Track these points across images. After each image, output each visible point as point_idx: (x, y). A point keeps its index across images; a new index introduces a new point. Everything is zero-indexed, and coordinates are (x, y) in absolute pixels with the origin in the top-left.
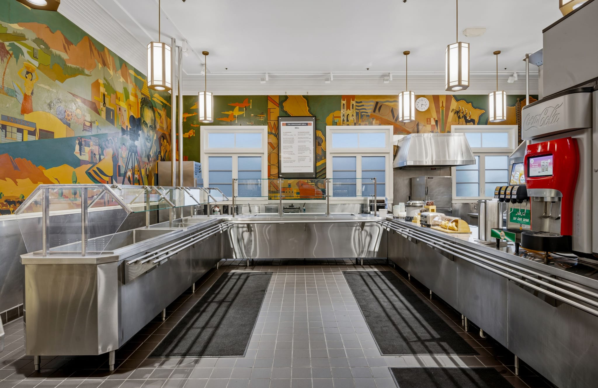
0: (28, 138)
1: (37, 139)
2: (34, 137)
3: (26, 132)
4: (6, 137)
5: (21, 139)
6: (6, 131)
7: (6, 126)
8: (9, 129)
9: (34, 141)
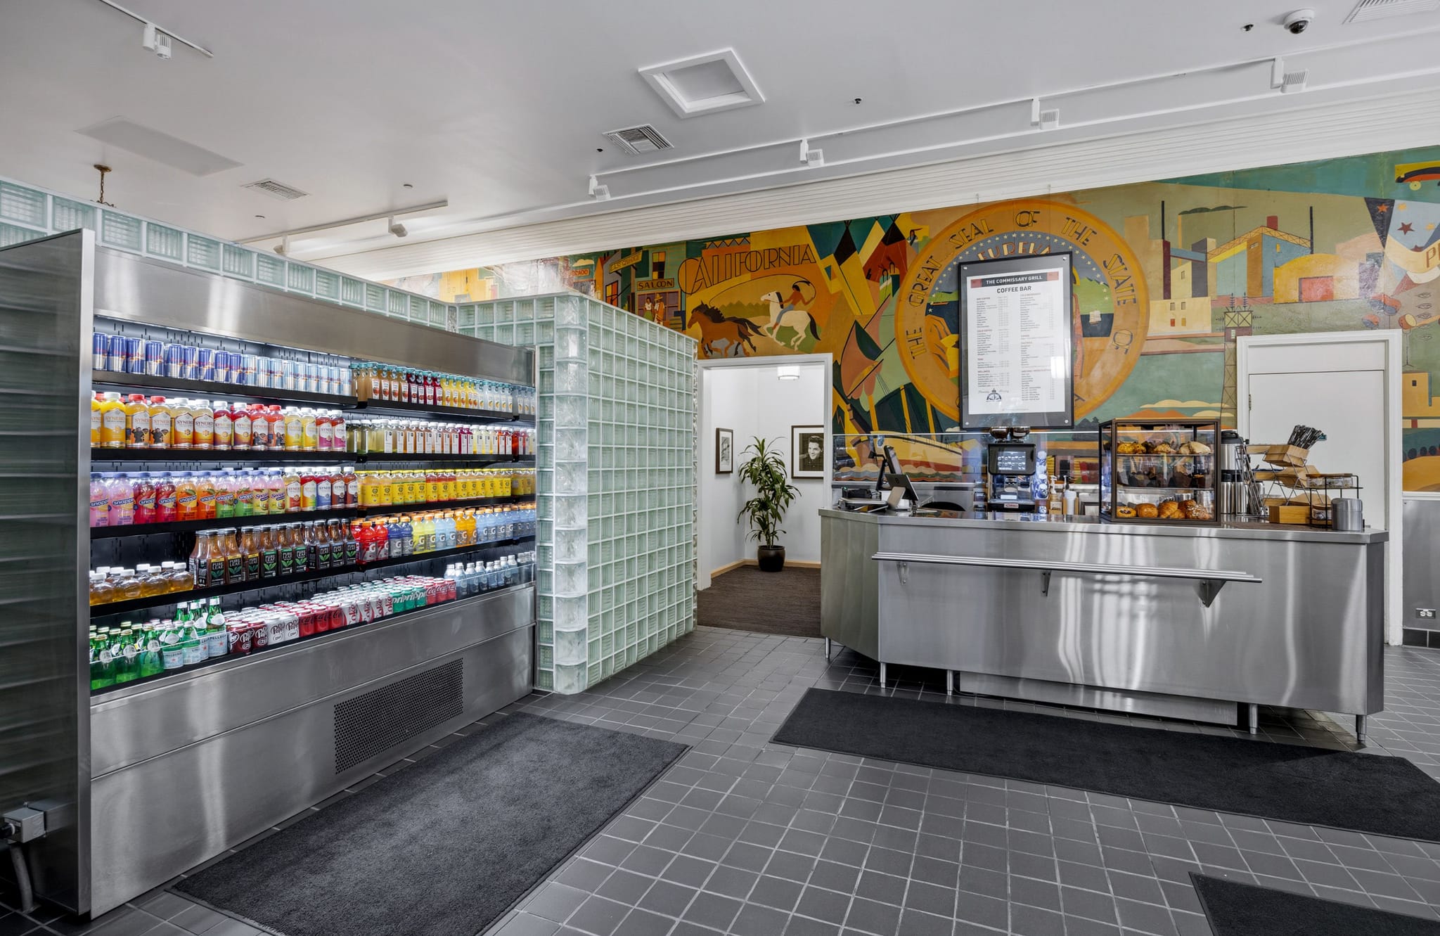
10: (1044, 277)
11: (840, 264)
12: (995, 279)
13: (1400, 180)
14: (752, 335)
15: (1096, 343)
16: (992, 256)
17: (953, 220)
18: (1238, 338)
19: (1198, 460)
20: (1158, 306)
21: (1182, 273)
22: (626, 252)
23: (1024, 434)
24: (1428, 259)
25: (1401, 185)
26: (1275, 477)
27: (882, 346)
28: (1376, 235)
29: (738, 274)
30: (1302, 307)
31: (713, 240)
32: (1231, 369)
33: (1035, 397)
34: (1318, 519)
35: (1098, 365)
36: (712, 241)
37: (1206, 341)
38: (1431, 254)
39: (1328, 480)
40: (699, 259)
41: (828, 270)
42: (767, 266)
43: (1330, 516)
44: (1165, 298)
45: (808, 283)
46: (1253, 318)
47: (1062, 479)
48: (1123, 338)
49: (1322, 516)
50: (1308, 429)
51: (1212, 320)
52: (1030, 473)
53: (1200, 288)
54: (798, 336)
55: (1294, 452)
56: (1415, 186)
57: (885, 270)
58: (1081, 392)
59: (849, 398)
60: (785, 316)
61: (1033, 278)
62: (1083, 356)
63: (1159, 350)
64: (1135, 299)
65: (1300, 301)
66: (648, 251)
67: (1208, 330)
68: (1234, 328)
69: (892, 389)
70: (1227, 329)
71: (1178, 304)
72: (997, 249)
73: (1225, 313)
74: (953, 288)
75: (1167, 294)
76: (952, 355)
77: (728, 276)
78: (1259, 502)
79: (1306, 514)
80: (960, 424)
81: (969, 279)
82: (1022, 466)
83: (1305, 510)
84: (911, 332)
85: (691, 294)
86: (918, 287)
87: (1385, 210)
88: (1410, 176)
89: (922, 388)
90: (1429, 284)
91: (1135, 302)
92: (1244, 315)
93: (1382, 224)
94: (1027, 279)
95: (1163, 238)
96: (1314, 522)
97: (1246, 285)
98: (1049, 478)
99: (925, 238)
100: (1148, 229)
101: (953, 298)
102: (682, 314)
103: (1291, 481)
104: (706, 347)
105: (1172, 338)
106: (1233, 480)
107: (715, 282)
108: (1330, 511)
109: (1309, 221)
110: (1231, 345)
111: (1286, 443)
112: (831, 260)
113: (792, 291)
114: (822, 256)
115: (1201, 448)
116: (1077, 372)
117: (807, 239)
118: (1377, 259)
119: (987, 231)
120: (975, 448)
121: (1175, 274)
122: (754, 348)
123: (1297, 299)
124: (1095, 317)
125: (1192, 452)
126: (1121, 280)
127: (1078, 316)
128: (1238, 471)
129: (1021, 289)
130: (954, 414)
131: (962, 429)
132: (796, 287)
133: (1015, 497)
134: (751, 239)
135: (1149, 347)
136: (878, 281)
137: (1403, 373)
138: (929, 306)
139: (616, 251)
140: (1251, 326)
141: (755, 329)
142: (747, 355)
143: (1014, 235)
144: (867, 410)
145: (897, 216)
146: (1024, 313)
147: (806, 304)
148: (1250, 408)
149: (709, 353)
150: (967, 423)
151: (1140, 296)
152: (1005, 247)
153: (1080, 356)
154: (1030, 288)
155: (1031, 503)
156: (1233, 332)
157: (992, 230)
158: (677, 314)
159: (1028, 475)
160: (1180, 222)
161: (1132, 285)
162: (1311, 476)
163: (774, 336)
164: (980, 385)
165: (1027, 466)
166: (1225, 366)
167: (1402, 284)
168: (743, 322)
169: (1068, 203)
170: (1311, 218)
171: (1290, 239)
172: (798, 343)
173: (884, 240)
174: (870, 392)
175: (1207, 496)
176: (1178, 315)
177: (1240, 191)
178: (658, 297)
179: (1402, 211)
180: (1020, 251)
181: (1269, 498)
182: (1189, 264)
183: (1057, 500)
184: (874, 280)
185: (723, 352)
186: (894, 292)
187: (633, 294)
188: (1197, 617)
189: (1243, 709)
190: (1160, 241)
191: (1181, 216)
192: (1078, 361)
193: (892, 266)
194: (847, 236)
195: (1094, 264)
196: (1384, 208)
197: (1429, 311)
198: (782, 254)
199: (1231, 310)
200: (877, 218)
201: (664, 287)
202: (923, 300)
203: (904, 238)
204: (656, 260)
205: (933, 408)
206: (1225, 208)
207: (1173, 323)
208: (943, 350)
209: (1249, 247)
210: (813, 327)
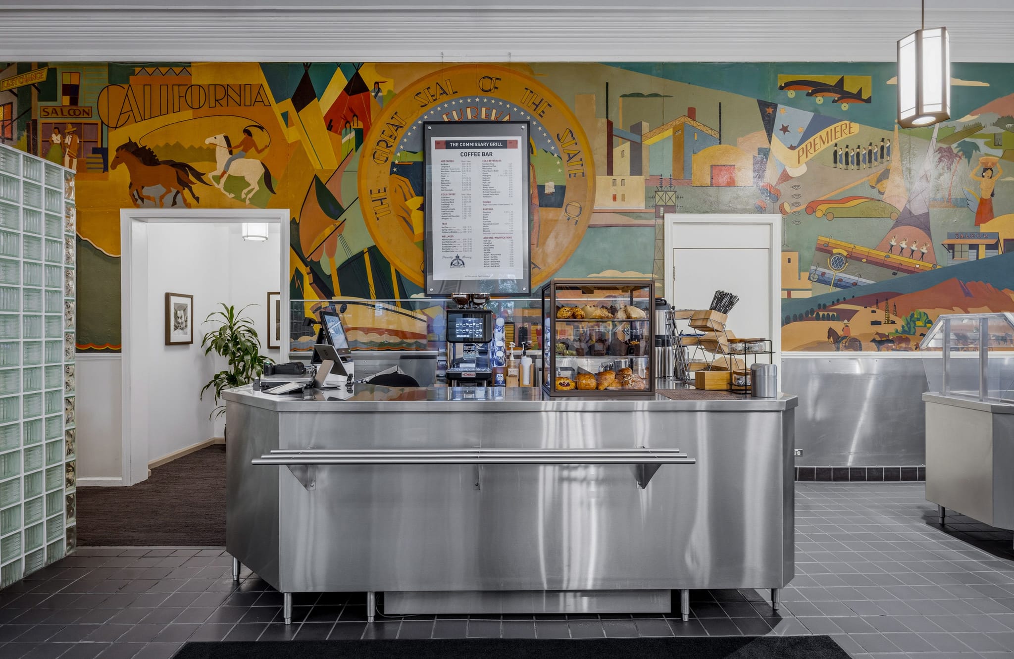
0: (983, 254)
1: (1000, 253)
2: (997, 251)
3: (982, 248)
4: (953, 258)
5: (976, 257)
6: (953, 252)
7: (953, 245)
8: (957, 248)
9: (996, 256)
10: (504, 145)
11: (298, 111)
12: (459, 142)
13: (781, 88)
14: (194, 184)
15: (550, 213)
16: (456, 118)
17: (417, 77)
18: (665, 214)
19: (633, 325)
20: (602, 180)
21: (622, 151)
22: (24, 68)
23: (484, 301)
24: (799, 157)
25: (782, 92)
26: (699, 341)
27: (345, 207)
28: (764, 133)
29: (176, 109)
30: (712, 191)
31: (144, 65)
32: (660, 244)
33: (495, 263)
34: (739, 385)
35: (552, 235)
36: (143, 67)
37: (641, 217)
38: (801, 153)
39: (747, 345)
40: (126, 86)
41: (285, 116)
42: (212, 104)
43: (749, 383)
44: (608, 174)
45: (261, 128)
46: (677, 197)
47: (520, 346)
48: (573, 211)
49: (742, 382)
50: (727, 294)
51: (646, 198)
52: (486, 340)
53: (636, 168)
54: (250, 188)
55: (716, 316)
56: (791, 94)
57: (348, 122)
58: (538, 261)
59: (309, 260)
60: (234, 164)
61: (494, 144)
62: (540, 225)
63: (603, 223)
64: (583, 173)
65: (712, 185)
66: (55, 69)
67: (642, 206)
68: (662, 206)
69: (355, 251)
70: (657, 207)
71: (619, 181)
72: (462, 112)
73: (656, 192)
74: (418, 148)
75: (610, 172)
76: (416, 218)
77: (164, 111)
78: (685, 367)
79: (727, 380)
80: (425, 290)
81: (434, 140)
82: (478, 333)
83: (725, 374)
84: (375, 191)
85: (116, 128)
86: (383, 144)
87: (771, 112)
88: (789, 85)
89: (387, 251)
90: (799, 178)
91: (584, 176)
92: (670, 194)
93: (769, 123)
94: (489, 145)
95: (607, 118)
96: (733, 387)
97: (672, 168)
98: (508, 345)
99: (389, 92)
100: (595, 107)
101: (418, 158)
102: (104, 152)
103: (712, 346)
104: (135, 193)
105: (614, 212)
106: (663, 345)
107: (147, 115)
108: (749, 377)
109: (719, 114)
110: (660, 221)
111: (708, 309)
112: (288, 105)
113: (243, 136)
114: (278, 100)
115: (638, 313)
116: (534, 241)
117: (261, 78)
118: (765, 153)
119: (451, 93)
120: (438, 314)
121: (617, 151)
122: (197, 199)
123: (709, 183)
124: (550, 188)
125: (629, 317)
126: (572, 153)
127: (536, 186)
128: (667, 336)
129: (483, 154)
130: (418, 279)
131: (427, 295)
132: (247, 132)
133: (473, 365)
134: (193, 70)
135: (597, 220)
136: (340, 134)
137: (782, 251)
138: (393, 164)
139: (9, 64)
140: (675, 205)
141: (199, 176)
142: (188, 206)
143: (477, 100)
144: (328, 273)
145: (360, 65)
146: (486, 178)
147: (259, 152)
148: (674, 278)
149: (139, 201)
150: (432, 290)
151: (588, 171)
152: (469, 110)
153: (537, 225)
154: (491, 154)
155: (488, 371)
156: (662, 209)
157: (456, 92)
158: (95, 151)
159: (486, 343)
160: (621, 105)
161: (581, 160)
162: (731, 341)
163: (221, 186)
164: (444, 250)
165: (484, 333)
166: (655, 240)
167: (781, 176)
168: (182, 167)
169: (527, 73)
170: (720, 113)
171: (704, 130)
172: (250, 196)
173: (347, 90)
174: (331, 254)
175: (642, 362)
176: (619, 190)
177: (669, 81)
178: (70, 128)
179: (784, 114)
180: (483, 116)
181: (694, 362)
182: (628, 144)
183: (515, 367)
184: (336, 132)
185: (158, 201)
186: (357, 147)
187: (35, 122)
188: (634, 500)
189: (676, 595)
190: (605, 121)
191: (621, 98)
192: (535, 230)
193: (355, 118)
194: (306, 80)
195: (549, 137)
196: (770, 110)
197: (800, 200)
198: (231, 92)
199: (660, 189)
200: (339, 65)
201: (78, 116)
202: (387, 158)
203: (368, 90)
204: (67, 81)
205: (397, 273)
206: (656, 95)
207: (615, 198)
208: (408, 212)
209: (674, 133)
210: (267, 178)
